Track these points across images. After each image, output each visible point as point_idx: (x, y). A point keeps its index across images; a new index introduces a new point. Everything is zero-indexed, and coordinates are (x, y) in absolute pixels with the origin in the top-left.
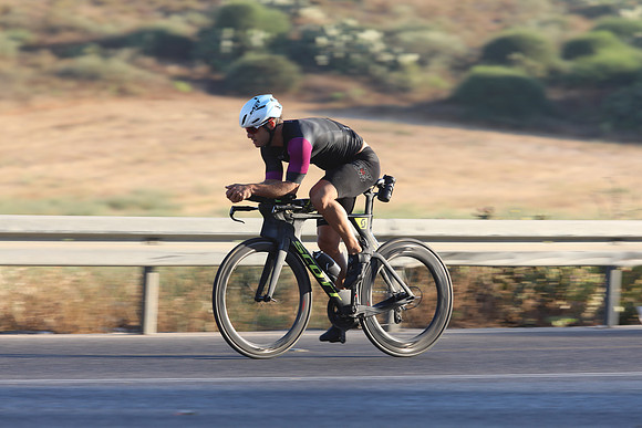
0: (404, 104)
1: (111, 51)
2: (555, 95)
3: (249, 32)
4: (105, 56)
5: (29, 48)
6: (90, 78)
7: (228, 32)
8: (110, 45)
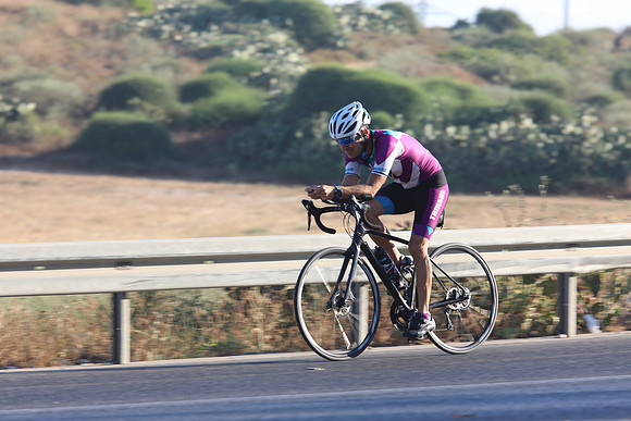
0: (28, 154)
2: (178, 138)
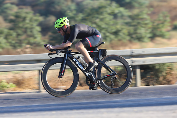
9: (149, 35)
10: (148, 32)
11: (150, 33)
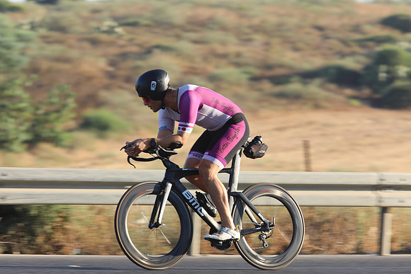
1: (308, 80)
3: (397, 67)
4: (305, 84)
5: (255, 79)
6: (296, 98)
7: (383, 68)
8: (307, 76)
9: (25, 137)
10: (23, 128)
11: (27, 131)
